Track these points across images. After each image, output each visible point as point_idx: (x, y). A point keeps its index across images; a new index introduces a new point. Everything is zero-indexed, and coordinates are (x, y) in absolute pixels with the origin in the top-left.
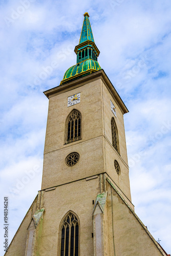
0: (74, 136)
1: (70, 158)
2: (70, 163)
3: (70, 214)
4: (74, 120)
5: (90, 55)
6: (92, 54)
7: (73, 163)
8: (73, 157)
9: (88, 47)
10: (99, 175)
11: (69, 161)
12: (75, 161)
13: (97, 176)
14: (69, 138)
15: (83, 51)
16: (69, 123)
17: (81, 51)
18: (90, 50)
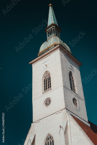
0: (48, 88)
1: (47, 101)
2: (47, 105)
3: (49, 135)
4: (47, 78)
5: (54, 33)
6: (55, 32)
7: (48, 105)
8: (48, 100)
9: (52, 28)
10: (62, 110)
11: (46, 103)
12: (49, 103)
13: (61, 111)
14: (45, 89)
15: (50, 31)
16: (45, 80)
17: (51, 30)
18: (54, 30)
